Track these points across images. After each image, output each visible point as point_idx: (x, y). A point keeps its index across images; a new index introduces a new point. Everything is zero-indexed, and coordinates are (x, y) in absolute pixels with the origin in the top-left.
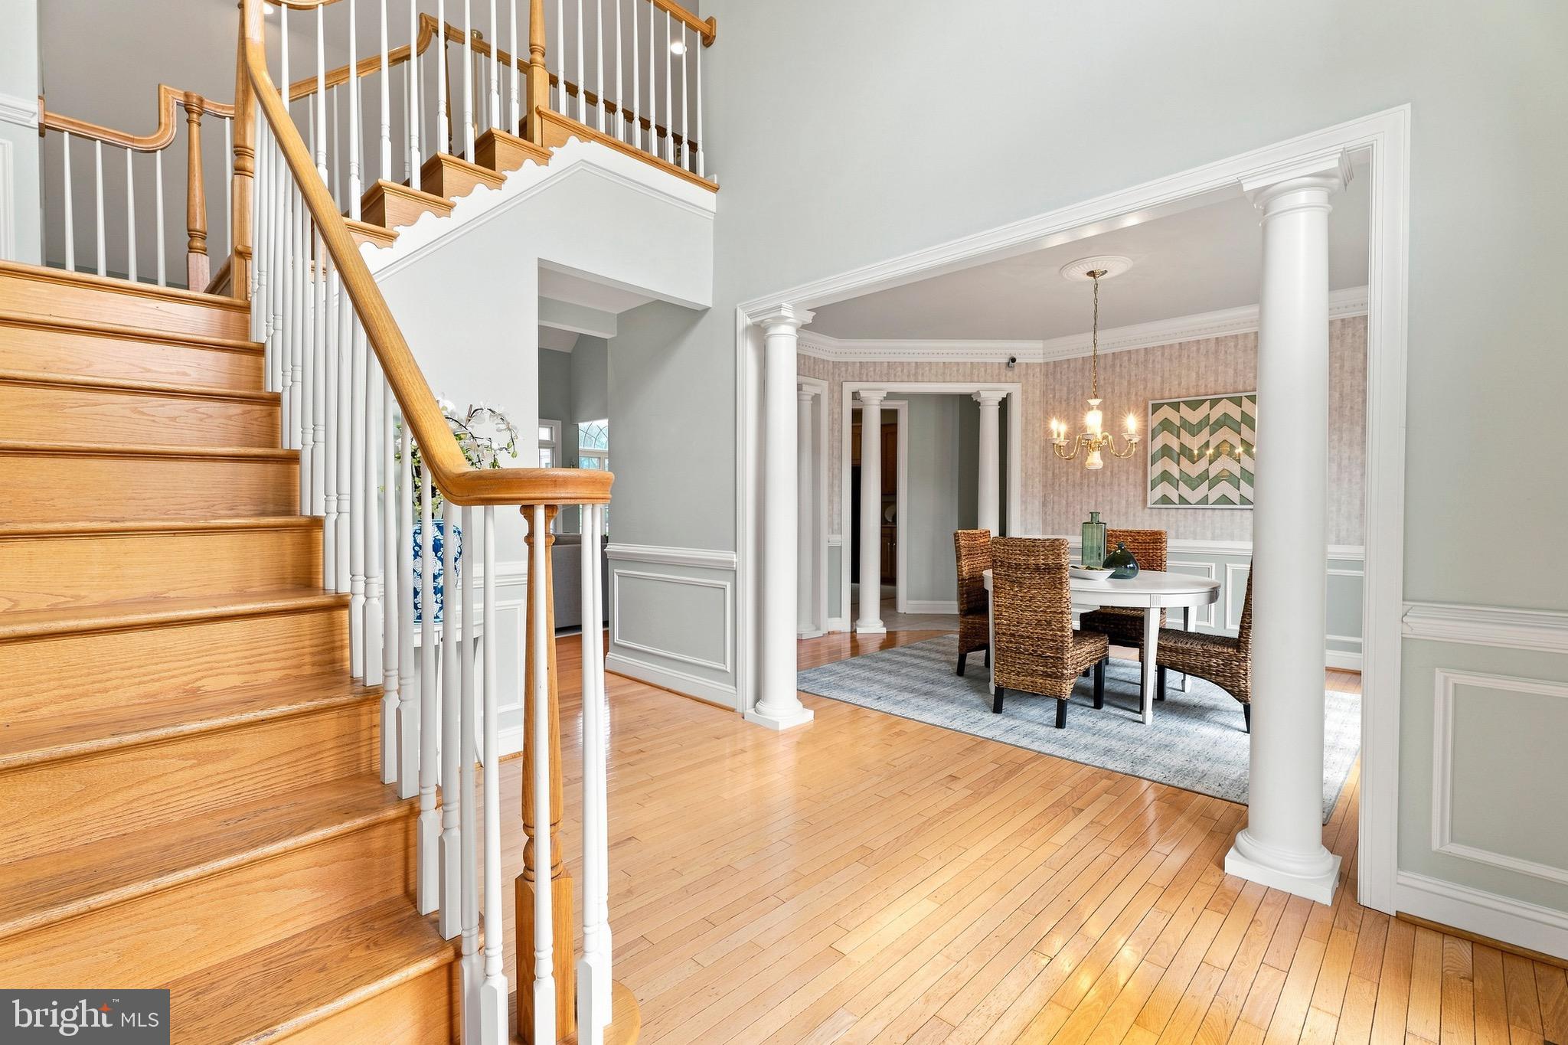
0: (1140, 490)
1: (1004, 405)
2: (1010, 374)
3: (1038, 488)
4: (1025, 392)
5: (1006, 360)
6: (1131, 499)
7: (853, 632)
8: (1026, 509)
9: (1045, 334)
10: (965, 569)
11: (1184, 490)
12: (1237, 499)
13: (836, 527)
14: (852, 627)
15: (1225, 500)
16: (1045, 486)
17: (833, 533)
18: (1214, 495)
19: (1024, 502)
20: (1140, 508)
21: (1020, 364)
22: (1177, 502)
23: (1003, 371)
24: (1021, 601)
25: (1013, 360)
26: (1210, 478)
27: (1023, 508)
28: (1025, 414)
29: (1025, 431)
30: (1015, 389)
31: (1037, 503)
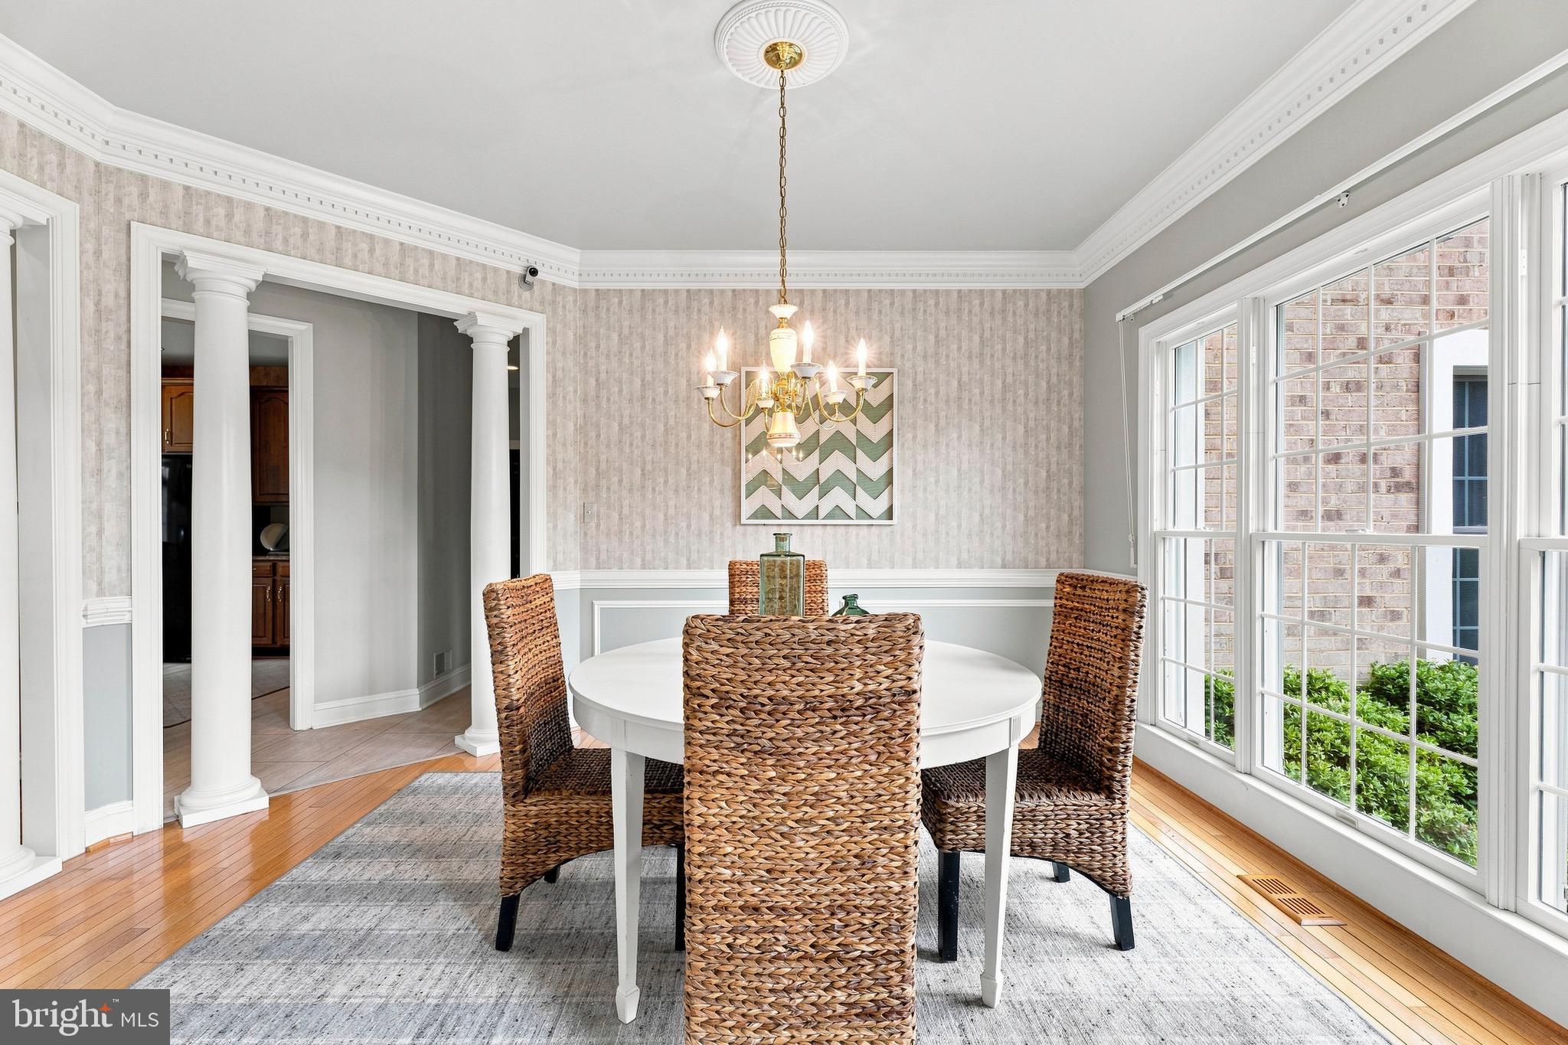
0: (729, 500)
1: (515, 348)
2: (526, 294)
3: (573, 496)
4: (551, 331)
5: (519, 270)
6: (717, 512)
7: (173, 824)
8: (555, 527)
9: (588, 239)
10: (517, 680)
11: (789, 498)
12: (852, 512)
13: (111, 577)
14: (169, 804)
15: (838, 512)
16: (585, 490)
17: (101, 592)
18: (826, 507)
19: (552, 516)
20: (729, 524)
21: (543, 282)
22: (780, 515)
23: (515, 287)
24: (784, 807)
25: (534, 272)
26: (821, 481)
27: (551, 525)
28: (552, 367)
29: (552, 396)
30: (536, 323)
31: (572, 516)
